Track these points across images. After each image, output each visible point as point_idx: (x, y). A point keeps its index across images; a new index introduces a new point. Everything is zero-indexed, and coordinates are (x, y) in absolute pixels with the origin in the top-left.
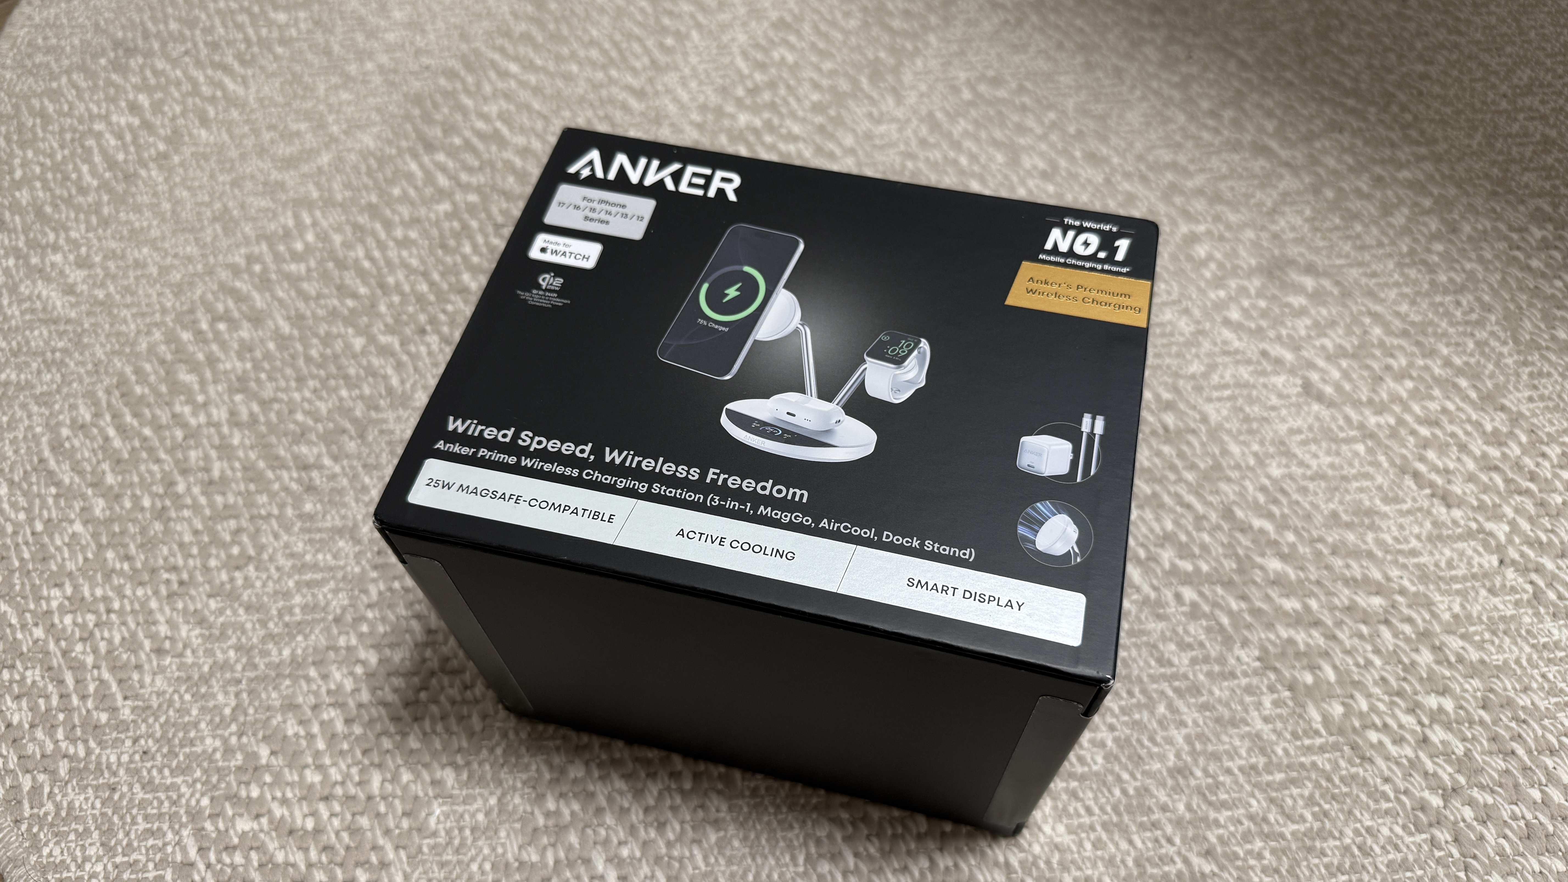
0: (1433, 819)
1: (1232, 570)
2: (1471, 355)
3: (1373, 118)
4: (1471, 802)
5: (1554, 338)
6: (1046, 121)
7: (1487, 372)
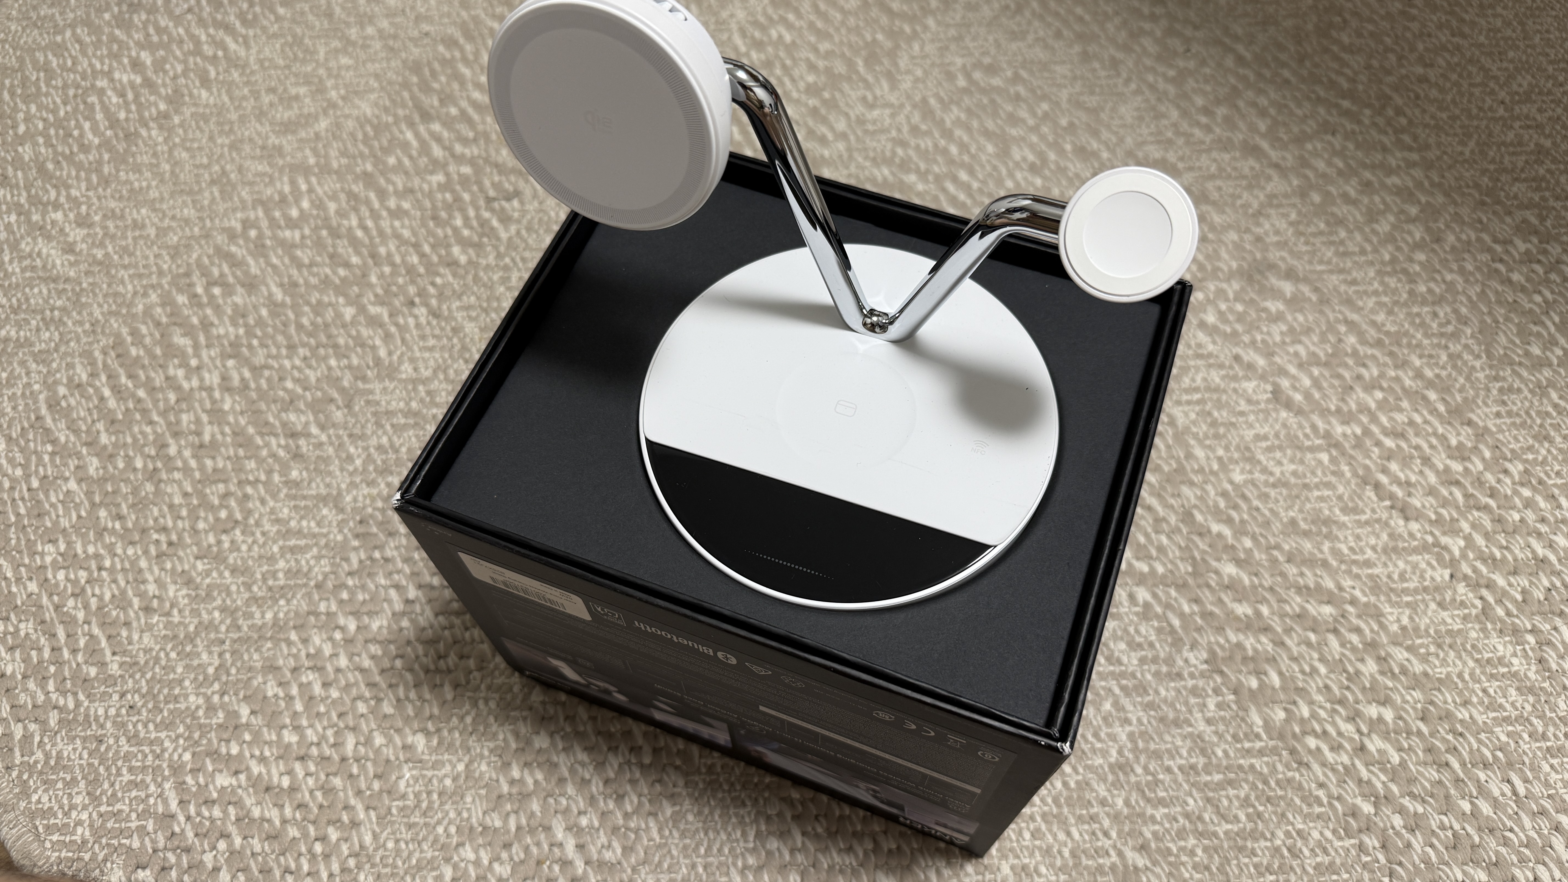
0: (1363, 826)
1: (1187, 573)
2: (1444, 368)
3: (1367, 121)
4: (1401, 811)
5: (1527, 354)
6: (1040, 112)
7: (1458, 386)
